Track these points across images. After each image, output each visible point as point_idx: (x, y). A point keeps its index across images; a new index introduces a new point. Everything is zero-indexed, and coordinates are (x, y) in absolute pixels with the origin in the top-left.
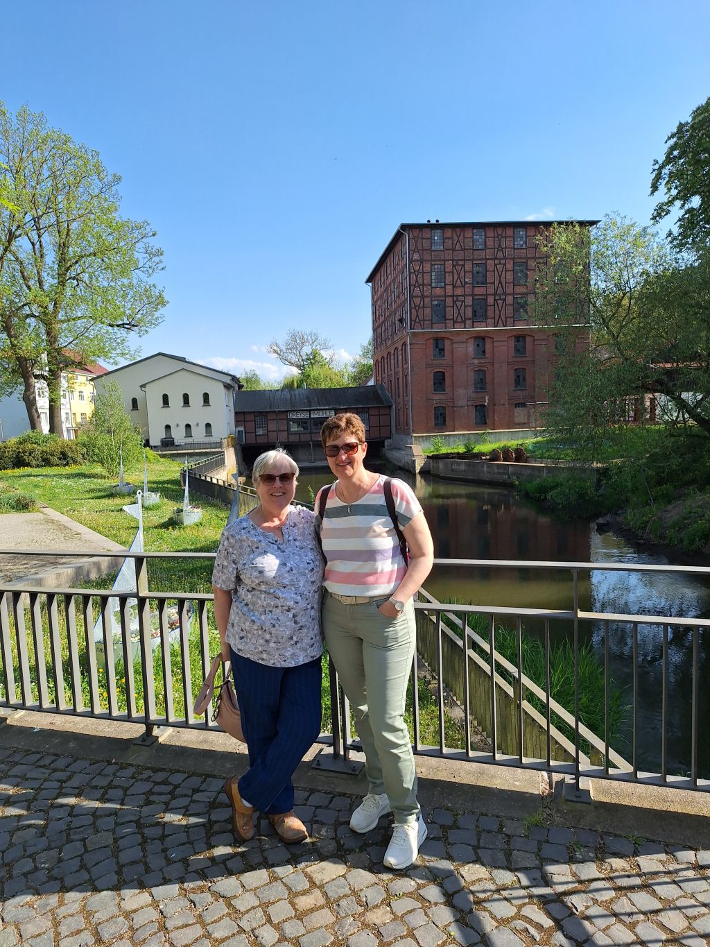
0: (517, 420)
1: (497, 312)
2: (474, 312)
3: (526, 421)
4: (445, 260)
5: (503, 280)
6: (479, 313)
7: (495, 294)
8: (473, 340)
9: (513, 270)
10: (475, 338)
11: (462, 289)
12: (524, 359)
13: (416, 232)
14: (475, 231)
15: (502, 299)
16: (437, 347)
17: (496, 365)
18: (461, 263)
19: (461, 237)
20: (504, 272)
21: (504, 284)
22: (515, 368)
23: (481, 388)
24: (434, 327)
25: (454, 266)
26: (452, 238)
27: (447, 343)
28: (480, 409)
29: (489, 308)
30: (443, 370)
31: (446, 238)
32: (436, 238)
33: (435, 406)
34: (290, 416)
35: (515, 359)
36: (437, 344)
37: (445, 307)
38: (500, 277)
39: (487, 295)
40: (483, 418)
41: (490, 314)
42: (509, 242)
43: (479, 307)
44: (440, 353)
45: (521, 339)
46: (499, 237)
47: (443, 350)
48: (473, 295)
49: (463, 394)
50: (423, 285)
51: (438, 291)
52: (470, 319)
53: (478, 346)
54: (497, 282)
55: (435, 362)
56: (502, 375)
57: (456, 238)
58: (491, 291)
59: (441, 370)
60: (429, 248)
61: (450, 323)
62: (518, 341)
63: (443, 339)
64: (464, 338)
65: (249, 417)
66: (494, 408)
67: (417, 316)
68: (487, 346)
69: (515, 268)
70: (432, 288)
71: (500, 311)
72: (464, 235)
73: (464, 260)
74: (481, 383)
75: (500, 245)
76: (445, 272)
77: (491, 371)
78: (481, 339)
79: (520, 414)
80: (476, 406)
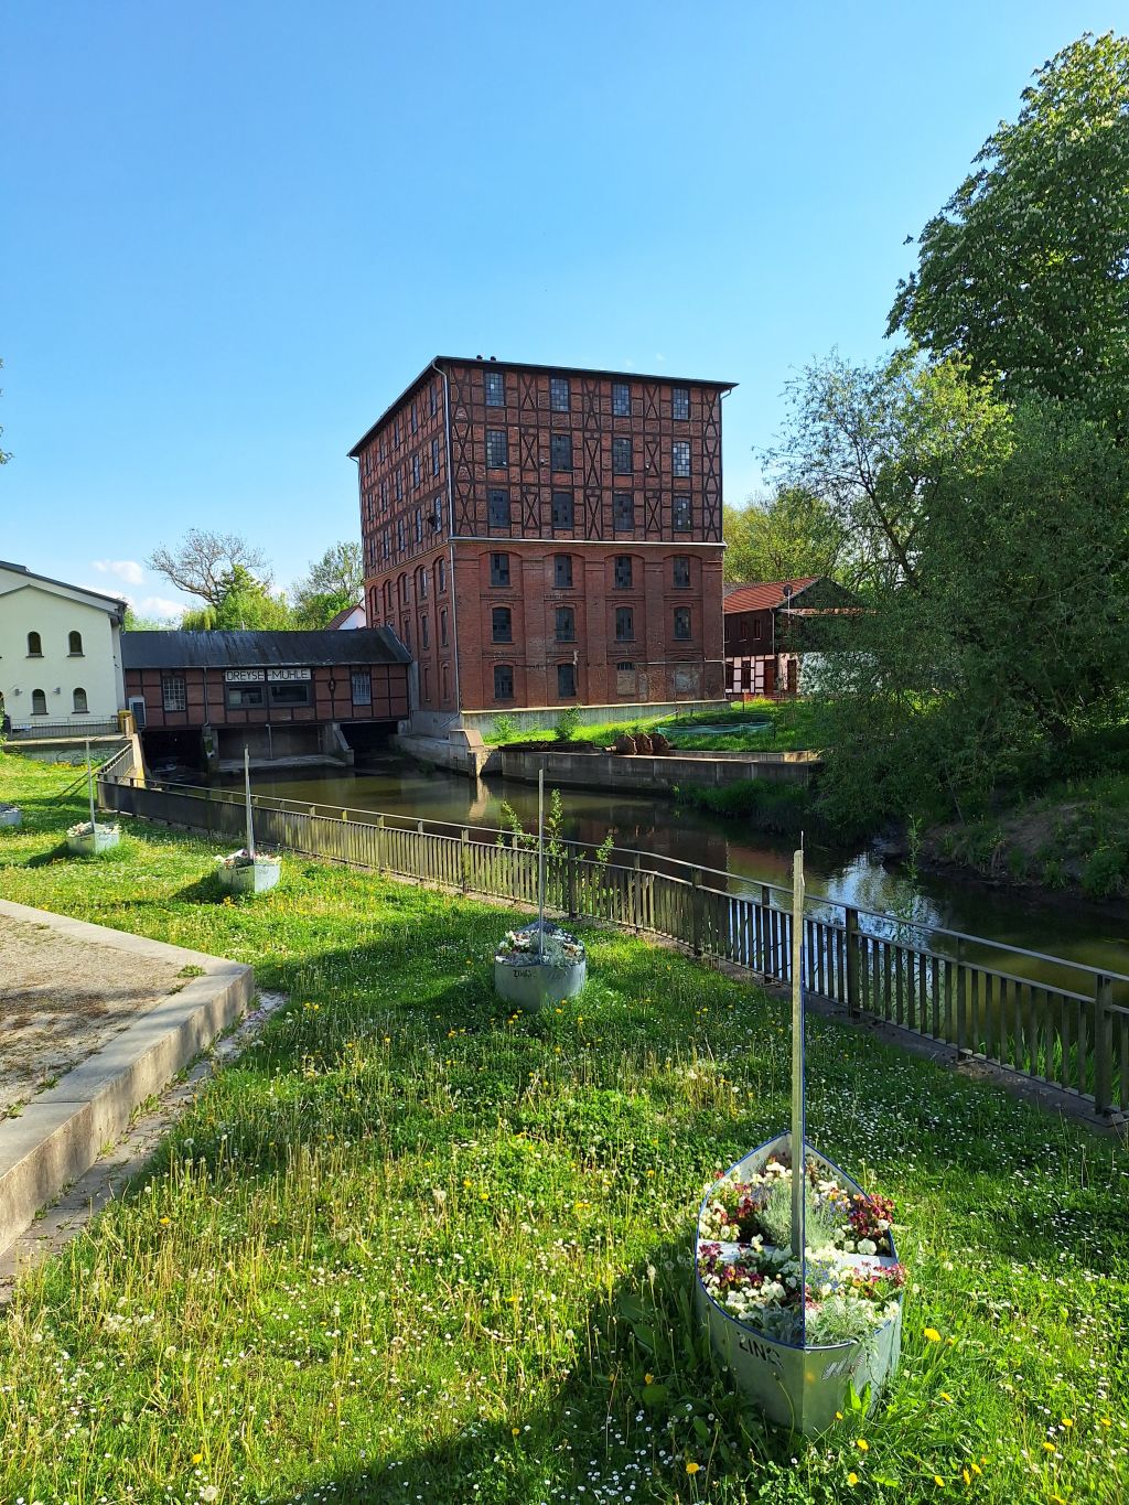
0: (621, 690)
1: (589, 515)
2: (555, 513)
3: (633, 691)
4: (508, 425)
5: (597, 465)
6: (563, 516)
7: (585, 487)
8: (552, 558)
9: (612, 450)
10: (557, 555)
11: (535, 474)
12: (629, 593)
13: (460, 374)
14: (553, 381)
15: (595, 496)
16: (497, 567)
17: (590, 601)
18: (532, 431)
19: (533, 389)
20: (598, 453)
21: (598, 472)
22: (617, 606)
23: (567, 637)
24: (491, 534)
25: (521, 435)
26: (518, 389)
27: (513, 561)
28: (566, 671)
29: (576, 508)
30: (508, 606)
31: (509, 388)
32: (492, 386)
33: (496, 664)
34: (230, 677)
35: (616, 593)
36: (497, 561)
37: (509, 502)
38: (592, 459)
39: (573, 487)
40: (570, 686)
41: (578, 518)
42: (605, 405)
43: (560, 506)
44: (502, 578)
45: (624, 561)
46: (591, 396)
47: (507, 572)
48: (552, 486)
49: (539, 646)
50: (474, 462)
51: (497, 475)
52: (547, 524)
53: (560, 568)
54: (588, 468)
55: (495, 592)
56: (598, 617)
57: (523, 390)
58: (579, 481)
59: (504, 605)
60: (482, 402)
61: (517, 529)
62: (620, 564)
63: (506, 554)
64: (539, 554)
65: (148, 679)
66: (587, 671)
67: (465, 514)
68: (574, 570)
69: (615, 447)
70: (487, 469)
71: (594, 515)
72: (537, 386)
73: (538, 427)
74: (566, 628)
75: (592, 409)
76: (508, 445)
77: (580, 610)
78: (564, 558)
79: (625, 681)
80: (559, 666)
